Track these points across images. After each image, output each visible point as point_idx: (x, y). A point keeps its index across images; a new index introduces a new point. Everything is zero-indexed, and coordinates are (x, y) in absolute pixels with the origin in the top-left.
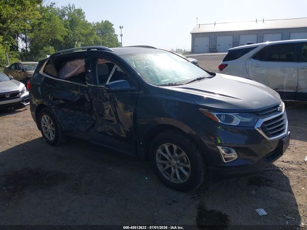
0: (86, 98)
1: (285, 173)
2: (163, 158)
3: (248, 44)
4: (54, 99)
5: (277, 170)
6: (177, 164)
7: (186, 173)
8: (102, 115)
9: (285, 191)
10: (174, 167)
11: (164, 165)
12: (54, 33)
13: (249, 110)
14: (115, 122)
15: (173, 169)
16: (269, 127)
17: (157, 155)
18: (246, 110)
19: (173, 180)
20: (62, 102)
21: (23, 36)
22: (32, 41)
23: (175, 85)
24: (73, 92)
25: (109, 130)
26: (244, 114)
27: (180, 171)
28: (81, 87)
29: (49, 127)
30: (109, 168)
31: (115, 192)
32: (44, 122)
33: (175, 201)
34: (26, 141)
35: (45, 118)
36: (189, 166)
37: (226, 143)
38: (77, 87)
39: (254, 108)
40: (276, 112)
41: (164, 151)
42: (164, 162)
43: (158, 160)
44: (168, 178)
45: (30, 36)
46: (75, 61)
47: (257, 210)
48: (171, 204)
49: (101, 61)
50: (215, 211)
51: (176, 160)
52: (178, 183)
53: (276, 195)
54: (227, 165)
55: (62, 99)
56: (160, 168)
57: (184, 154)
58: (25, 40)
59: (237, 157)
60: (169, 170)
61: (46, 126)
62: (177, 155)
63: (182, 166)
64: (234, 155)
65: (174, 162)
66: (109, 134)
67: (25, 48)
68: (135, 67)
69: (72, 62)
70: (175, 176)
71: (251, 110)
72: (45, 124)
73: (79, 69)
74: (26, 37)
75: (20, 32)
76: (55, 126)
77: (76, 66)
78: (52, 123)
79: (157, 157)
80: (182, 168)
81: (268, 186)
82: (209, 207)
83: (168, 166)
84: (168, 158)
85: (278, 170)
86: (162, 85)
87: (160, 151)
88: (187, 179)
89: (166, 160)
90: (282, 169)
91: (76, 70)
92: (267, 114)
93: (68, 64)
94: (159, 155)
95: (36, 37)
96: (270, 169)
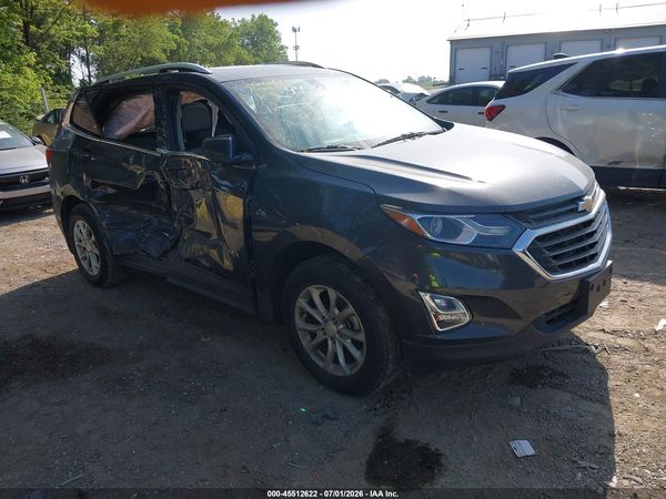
0: (156, 182)
1: (601, 358)
2: (310, 320)
3: (556, 57)
4: (95, 185)
5: (584, 350)
6: (338, 332)
7: (356, 353)
8: (190, 221)
9: (591, 400)
10: (332, 338)
11: (313, 335)
12: (147, 44)
13: (499, 207)
14: (215, 236)
15: (330, 342)
16: (551, 249)
17: (297, 311)
18: (493, 207)
19: (331, 368)
20: (111, 191)
21: (83, 52)
22: (101, 63)
23: (344, 149)
24: (131, 168)
25: (201, 253)
26: (486, 216)
27: (345, 350)
28: (148, 156)
29: (89, 248)
30: (203, 339)
31: (203, 393)
32: (79, 234)
33: (327, 417)
34: (45, 276)
35: (81, 227)
36: (361, 337)
37: (446, 286)
38: (139, 157)
39: (513, 204)
40: (575, 212)
41: (312, 303)
42: (312, 328)
43: (299, 322)
44: (321, 364)
45: (97, 51)
46: (136, 100)
47: (513, 444)
48: (317, 424)
49: (188, 97)
50: (416, 442)
51: (336, 323)
52: (341, 374)
53: (569, 408)
54: (444, 337)
55: (111, 186)
56: (305, 341)
57: (350, 309)
58: (85, 60)
59: (468, 319)
60: (323, 346)
61: (83, 244)
62: (337, 311)
63: (349, 337)
64: (461, 314)
65: (332, 328)
66: (204, 262)
67: (86, 78)
68: (253, 107)
69: (133, 102)
70: (336, 360)
71: (506, 207)
72: (81, 241)
73: (144, 117)
74: (87, 55)
75: (74, 43)
76: (99, 244)
77: (139, 109)
78: (93, 238)
79: (297, 317)
80: (349, 341)
81: (555, 387)
82: (404, 433)
83: (320, 337)
84: (320, 319)
85: (587, 351)
86: (310, 151)
87: (302, 302)
88: (359, 367)
89: (315, 322)
90: (596, 348)
91: (138, 118)
92: (548, 217)
93: (125, 105)
94: (303, 312)
95: (110, 53)
96: (568, 347)
